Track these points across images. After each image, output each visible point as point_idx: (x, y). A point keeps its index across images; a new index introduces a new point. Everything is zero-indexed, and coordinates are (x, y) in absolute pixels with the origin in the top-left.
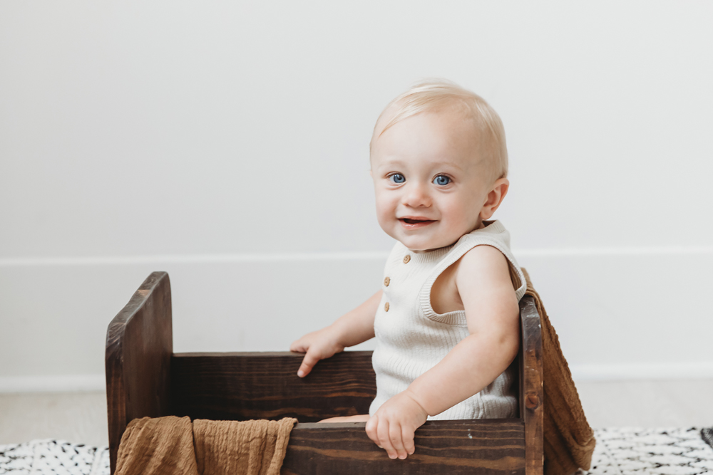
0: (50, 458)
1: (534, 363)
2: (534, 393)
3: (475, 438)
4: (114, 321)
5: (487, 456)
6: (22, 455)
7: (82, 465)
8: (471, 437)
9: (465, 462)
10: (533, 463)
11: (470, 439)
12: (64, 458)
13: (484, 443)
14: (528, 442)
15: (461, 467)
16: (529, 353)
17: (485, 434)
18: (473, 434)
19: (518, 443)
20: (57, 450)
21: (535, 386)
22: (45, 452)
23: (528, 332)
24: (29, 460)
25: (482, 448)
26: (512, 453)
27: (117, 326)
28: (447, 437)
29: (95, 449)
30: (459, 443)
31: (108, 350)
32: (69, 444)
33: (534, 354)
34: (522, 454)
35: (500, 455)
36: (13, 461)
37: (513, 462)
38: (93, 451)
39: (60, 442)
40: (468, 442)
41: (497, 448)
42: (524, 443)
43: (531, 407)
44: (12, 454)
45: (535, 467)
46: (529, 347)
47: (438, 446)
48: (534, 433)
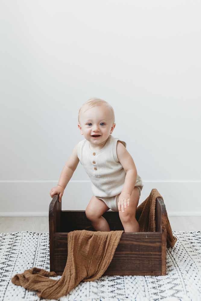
0: (27, 237)
1: (164, 217)
2: (164, 225)
3: (148, 237)
4: (51, 204)
5: (151, 242)
6: (19, 235)
7: (35, 239)
8: (147, 237)
9: (145, 244)
10: (164, 244)
11: (146, 238)
12: (30, 236)
13: (150, 239)
14: (162, 239)
15: (144, 245)
16: (163, 215)
17: (151, 237)
18: (147, 236)
19: (160, 239)
20: (28, 234)
21: (164, 223)
22: (25, 235)
23: (162, 209)
24: (21, 237)
25: (150, 240)
26: (158, 242)
27: (52, 206)
28: (140, 237)
29: (38, 234)
30: (143, 239)
31: (50, 212)
32: (31, 233)
33: (164, 215)
34: (161, 242)
35: (155, 242)
36: (17, 237)
37: (158, 244)
38: (38, 235)
39: (29, 232)
40: (146, 239)
41: (154, 240)
42: (161, 239)
43: (163, 229)
44: (16, 235)
45: (164, 246)
46: (163, 213)
47: (138, 239)
48: (164, 236)
